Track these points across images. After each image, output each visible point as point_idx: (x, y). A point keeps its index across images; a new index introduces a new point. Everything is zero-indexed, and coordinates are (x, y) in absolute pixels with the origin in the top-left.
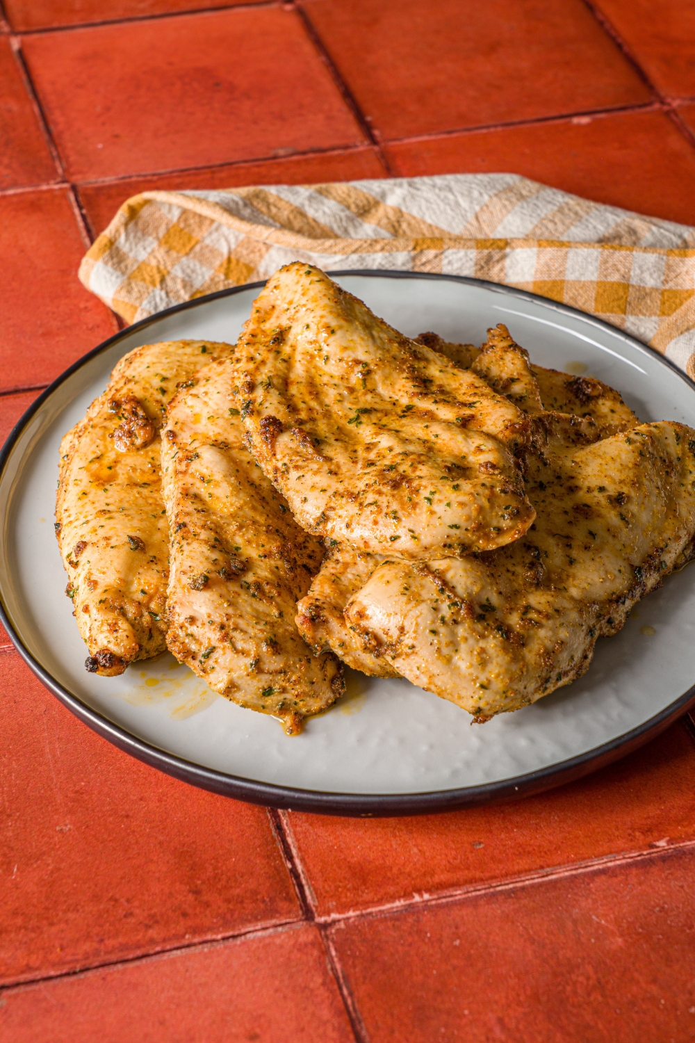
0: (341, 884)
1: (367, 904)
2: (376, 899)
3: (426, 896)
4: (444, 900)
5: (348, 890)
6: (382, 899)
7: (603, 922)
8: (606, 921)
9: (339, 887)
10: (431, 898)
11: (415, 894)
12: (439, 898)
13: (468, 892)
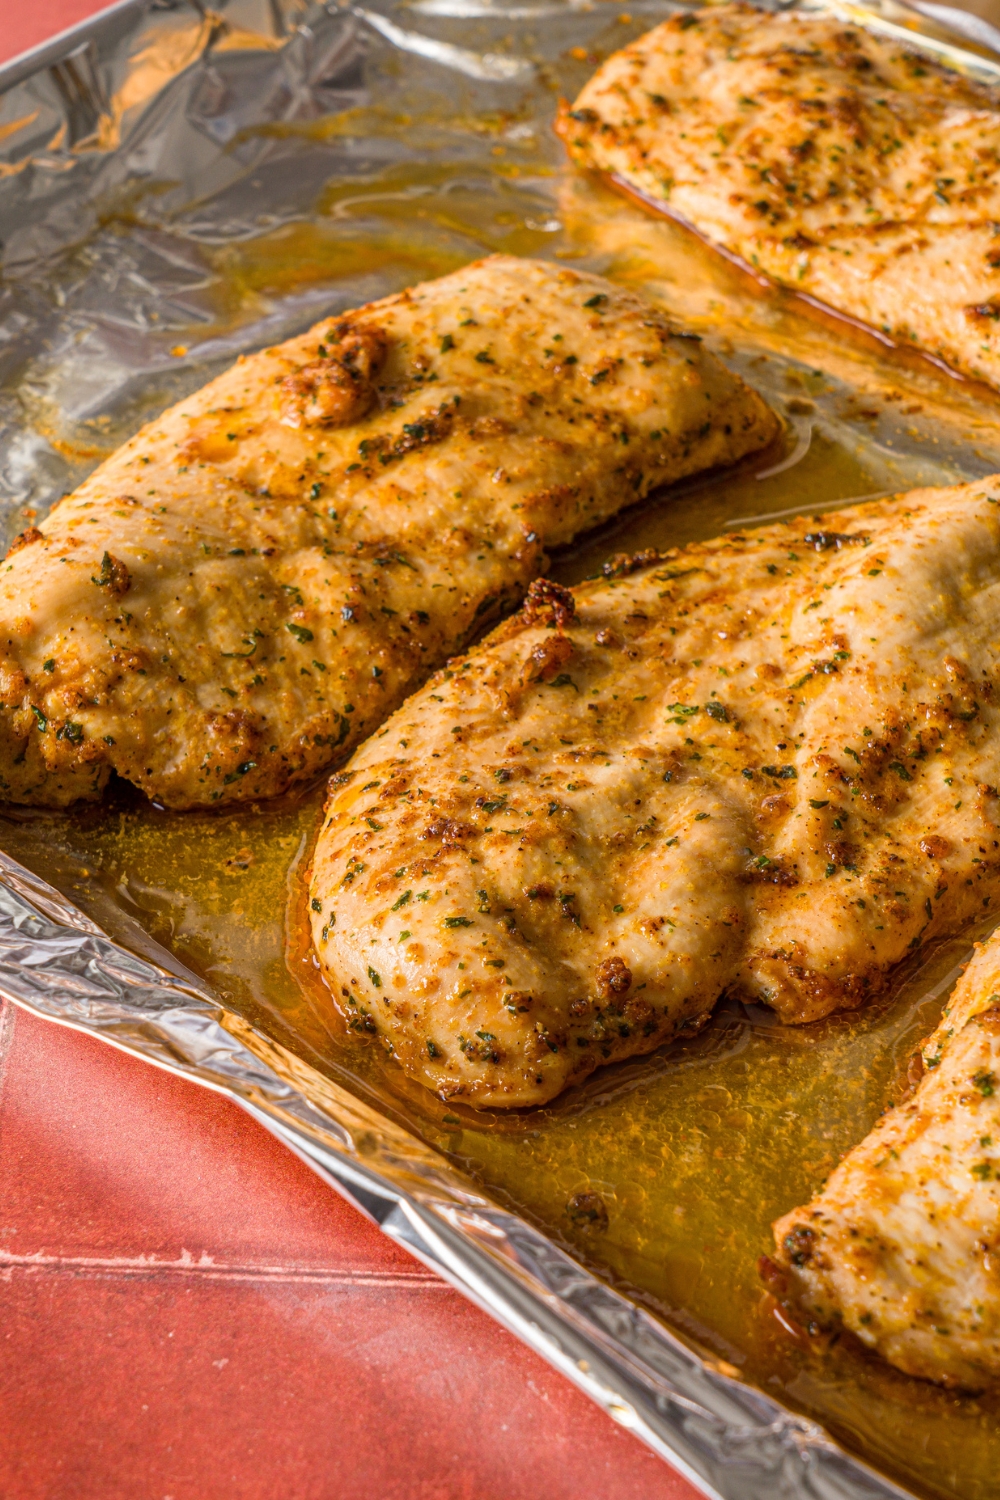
0: (46, 1198)
1: (79, 1247)
2: (101, 1242)
3: (206, 1261)
4: (238, 1277)
5: (56, 1212)
6: (113, 1245)
7: (546, 1397)
8: (554, 1397)
9: (42, 1202)
10: (214, 1266)
11: (184, 1252)
12: (230, 1272)
13: (296, 1274)
